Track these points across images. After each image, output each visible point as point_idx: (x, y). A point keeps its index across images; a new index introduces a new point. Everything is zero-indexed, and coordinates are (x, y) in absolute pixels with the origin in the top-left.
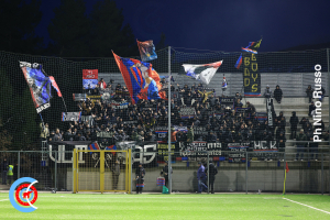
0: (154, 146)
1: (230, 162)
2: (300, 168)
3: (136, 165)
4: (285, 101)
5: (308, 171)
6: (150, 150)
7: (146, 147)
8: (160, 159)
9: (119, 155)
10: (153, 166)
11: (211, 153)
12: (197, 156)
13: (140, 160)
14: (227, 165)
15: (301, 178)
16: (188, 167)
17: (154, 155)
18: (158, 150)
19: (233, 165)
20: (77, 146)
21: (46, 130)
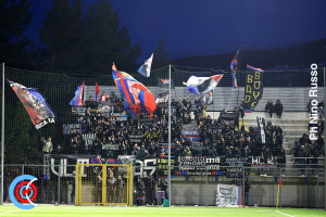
0: (154, 161)
1: (229, 177)
2: (297, 184)
4: (285, 116)
5: (306, 187)
6: (150, 164)
7: (146, 161)
8: (160, 173)
9: (120, 169)
11: (209, 167)
12: (195, 171)
13: (141, 173)
14: (225, 179)
15: (298, 193)
16: (187, 182)
17: (154, 169)
18: (157, 164)
20: (78, 160)
21: (49, 144)
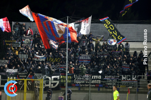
0: (58, 77)
1: (107, 88)
3: (46, 89)
6: (55, 79)
7: (53, 77)
8: (62, 85)
9: (36, 82)
10: (57, 89)
11: (93, 82)
12: (85, 83)
13: (49, 85)
14: (104, 89)
16: (79, 91)
17: (58, 82)
18: (60, 79)
19: (108, 90)
